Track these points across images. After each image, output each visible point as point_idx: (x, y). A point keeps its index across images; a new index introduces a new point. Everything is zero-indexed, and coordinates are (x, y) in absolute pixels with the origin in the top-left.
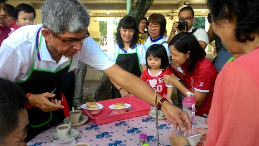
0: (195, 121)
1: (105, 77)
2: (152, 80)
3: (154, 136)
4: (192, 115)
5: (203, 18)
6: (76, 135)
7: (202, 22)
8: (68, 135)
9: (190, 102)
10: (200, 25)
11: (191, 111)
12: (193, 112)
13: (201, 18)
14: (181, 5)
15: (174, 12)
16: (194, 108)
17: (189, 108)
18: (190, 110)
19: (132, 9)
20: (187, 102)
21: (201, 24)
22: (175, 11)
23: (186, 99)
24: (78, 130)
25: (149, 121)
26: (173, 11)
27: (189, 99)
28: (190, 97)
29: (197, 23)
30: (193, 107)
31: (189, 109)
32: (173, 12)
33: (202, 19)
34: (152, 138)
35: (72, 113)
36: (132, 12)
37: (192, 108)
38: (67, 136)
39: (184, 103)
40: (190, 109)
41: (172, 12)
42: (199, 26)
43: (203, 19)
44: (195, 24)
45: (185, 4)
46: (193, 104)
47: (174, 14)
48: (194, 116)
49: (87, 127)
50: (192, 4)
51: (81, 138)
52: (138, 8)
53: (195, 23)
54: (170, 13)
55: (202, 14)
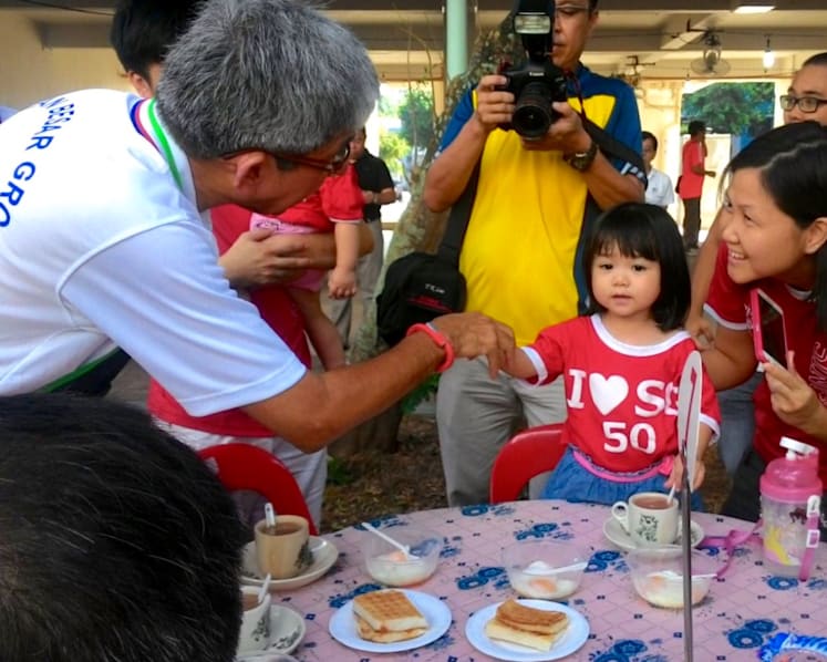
0: (818, 568)
1: (365, 347)
2: (607, 378)
3: (647, 644)
4: (808, 545)
5: (758, 89)
6: (296, 636)
7: (754, 105)
8: (261, 637)
9: (798, 485)
10: (747, 117)
11: (803, 523)
12: (810, 531)
13: (750, 88)
14: (671, 30)
15: (640, 62)
16: (817, 511)
17: (792, 510)
18: (798, 522)
19: (486, 53)
20: (785, 484)
21: (749, 113)
22: (647, 56)
23: (777, 472)
24: (296, 608)
25: (610, 569)
26: (636, 57)
27: (792, 469)
28: (797, 461)
29: (731, 109)
30: (813, 508)
31: (792, 514)
32: (637, 64)
33: (753, 92)
34: (637, 651)
35: (265, 530)
36: (485, 65)
37: (809, 511)
38: (257, 640)
39: (772, 487)
40: (800, 514)
41: (631, 61)
42: (740, 120)
43: (759, 93)
44: (726, 114)
45: (689, 30)
46: (814, 494)
47: (639, 69)
48: (816, 546)
49: (335, 594)
50: (721, 30)
51: (314, 649)
52: (508, 47)
53: (727, 109)
54: (622, 66)
55: (763, 73)
